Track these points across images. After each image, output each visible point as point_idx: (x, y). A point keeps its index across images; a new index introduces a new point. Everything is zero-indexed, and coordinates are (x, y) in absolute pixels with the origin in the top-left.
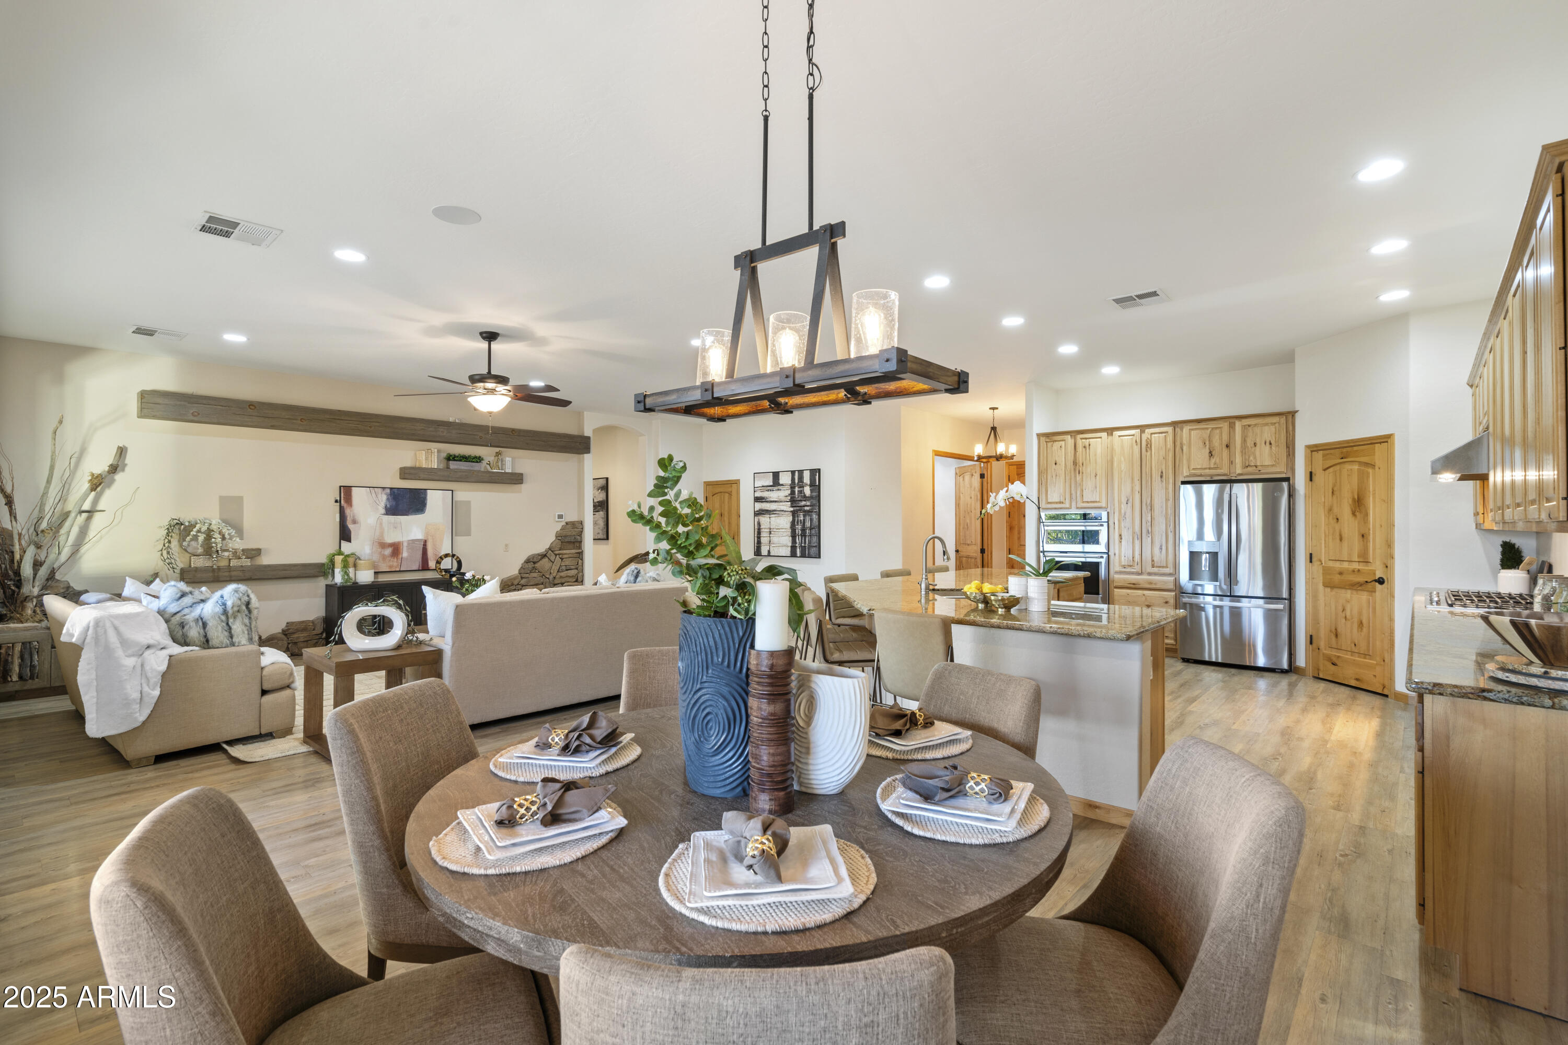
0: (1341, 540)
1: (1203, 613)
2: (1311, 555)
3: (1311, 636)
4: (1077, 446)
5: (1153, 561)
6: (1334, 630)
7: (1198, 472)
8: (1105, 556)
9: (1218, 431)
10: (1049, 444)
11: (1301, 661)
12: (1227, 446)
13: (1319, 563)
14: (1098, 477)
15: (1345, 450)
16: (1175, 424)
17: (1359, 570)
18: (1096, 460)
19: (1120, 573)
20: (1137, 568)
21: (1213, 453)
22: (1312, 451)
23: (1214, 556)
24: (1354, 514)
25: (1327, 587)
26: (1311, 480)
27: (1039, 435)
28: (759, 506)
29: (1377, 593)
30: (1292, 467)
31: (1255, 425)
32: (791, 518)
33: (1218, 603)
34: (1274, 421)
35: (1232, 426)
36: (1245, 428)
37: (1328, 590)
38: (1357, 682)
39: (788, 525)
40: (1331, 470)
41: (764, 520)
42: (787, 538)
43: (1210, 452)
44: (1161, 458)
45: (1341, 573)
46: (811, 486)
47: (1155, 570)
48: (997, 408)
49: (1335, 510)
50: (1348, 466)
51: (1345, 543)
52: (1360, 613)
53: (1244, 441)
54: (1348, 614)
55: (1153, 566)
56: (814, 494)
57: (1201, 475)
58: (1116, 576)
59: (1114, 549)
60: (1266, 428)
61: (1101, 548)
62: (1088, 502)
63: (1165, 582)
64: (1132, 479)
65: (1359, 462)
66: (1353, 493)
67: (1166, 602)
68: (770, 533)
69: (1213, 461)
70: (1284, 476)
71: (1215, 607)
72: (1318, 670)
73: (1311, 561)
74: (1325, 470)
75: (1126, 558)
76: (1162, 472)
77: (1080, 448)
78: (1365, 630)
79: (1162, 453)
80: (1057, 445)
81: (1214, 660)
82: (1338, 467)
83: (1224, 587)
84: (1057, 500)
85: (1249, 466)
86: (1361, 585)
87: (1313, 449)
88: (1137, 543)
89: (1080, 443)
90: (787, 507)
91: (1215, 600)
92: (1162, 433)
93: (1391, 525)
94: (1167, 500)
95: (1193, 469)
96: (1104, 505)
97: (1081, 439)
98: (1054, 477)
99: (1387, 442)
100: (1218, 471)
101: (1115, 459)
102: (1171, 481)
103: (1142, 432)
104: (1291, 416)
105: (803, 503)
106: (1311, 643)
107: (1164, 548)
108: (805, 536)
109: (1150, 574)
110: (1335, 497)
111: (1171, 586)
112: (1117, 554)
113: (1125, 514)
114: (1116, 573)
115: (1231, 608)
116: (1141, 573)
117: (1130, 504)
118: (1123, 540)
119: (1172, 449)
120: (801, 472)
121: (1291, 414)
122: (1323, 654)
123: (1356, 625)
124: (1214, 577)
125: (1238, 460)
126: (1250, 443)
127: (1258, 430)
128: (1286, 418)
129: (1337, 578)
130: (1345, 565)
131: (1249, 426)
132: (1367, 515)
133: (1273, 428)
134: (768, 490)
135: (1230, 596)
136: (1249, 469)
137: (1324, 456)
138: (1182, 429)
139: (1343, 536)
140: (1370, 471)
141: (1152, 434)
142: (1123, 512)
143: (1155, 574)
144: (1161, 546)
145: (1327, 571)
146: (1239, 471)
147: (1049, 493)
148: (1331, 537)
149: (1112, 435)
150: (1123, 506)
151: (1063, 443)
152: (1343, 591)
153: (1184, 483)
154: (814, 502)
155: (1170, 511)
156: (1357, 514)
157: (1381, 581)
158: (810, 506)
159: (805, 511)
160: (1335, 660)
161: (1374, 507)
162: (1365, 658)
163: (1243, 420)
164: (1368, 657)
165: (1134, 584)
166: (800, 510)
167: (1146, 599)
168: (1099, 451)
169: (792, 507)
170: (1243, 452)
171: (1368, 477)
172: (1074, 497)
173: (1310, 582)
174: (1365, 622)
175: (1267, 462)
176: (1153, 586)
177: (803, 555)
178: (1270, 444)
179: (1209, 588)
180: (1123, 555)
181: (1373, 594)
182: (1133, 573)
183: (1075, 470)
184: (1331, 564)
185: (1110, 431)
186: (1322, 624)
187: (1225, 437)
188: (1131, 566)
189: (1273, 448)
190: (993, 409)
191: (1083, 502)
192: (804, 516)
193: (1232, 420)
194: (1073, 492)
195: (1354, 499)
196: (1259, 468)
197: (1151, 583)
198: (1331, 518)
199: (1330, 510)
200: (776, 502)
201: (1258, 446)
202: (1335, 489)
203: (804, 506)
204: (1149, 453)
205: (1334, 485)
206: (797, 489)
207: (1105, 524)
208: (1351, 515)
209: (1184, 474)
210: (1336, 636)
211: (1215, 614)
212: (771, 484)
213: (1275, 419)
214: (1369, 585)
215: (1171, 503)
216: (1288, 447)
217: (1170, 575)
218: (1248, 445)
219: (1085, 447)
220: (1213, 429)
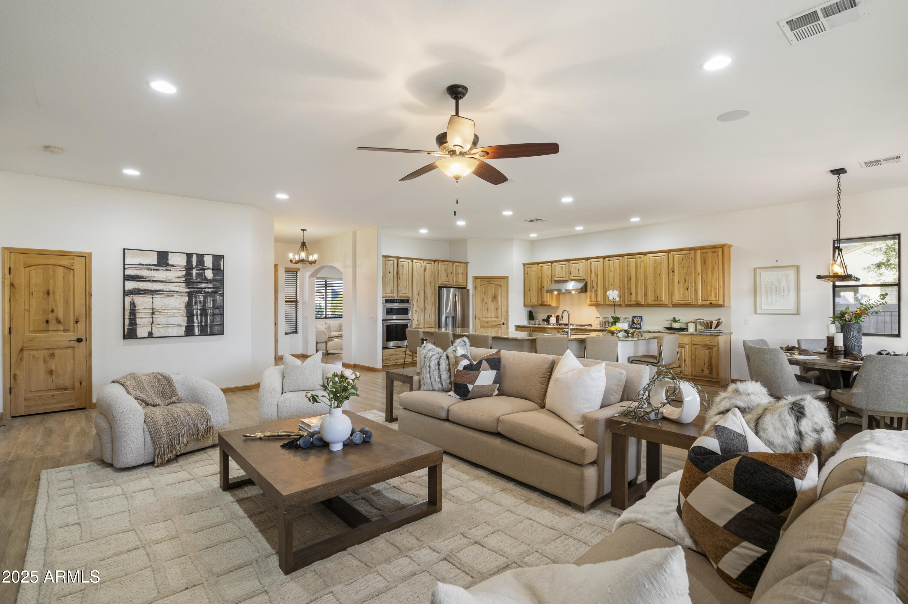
2: (475, 317)
4: (399, 265)
5: (427, 322)
7: (444, 283)
8: (410, 321)
9: (449, 266)
10: (387, 262)
12: (452, 273)
13: (479, 319)
14: (407, 281)
15: (489, 279)
16: (433, 261)
17: (494, 321)
18: (406, 273)
20: (422, 326)
22: (473, 279)
24: (493, 301)
25: (482, 327)
26: (475, 289)
27: (383, 256)
28: (130, 285)
29: (502, 328)
30: (467, 284)
32: (186, 299)
35: (452, 265)
36: (456, 266)
39: (183, 306)
40: (483, 286)
41: (142, 302)
42: (181, 318)
43: (447, 275)
44: (430, 275)
45: (488, 323)
46: (213, 270)
47: (428, 326)
48: (306, 230)
49: (485, 300)
50: (490, 285)
51: (489, 312)
53: (456, 271)
55: (427, 324)
56: (218, 278)
62: (403, 294)
65: (495, 284)
66: (492, 294)
68: (153, 313)
69: (447, 278)
70: (465, 287)
73: (475, 319)
74: (481, 286)
75: (418, 321)
76: (430, 282)
79: (430, 273)
80: (390, 263)
82: (486, 285)
84: (390, 292)
86: (496, 326)
87: (476, 278)
88: (422, 314)
89: (400, 263)
90: (182, 287)
92: (430, 263)
93: (507, 305)
95: (442, 281)
96: (409, 295)
97: (400, 261)
98: (389, 280)
99: (506, 279)
101: (414, 273)
103: (423, 262)
104: (466, 264)
105: (204, 285)
108: (206, 315)
110: (485, 295)
112: (414, 319)
113: (418, 300)
117: (420, 296)
118: (417, 313)
119: (433, 271)
120: (201, 257)
125: (454, 279)
127: (459, 268)
128: (464, 265)
130: (489, 319)
132: (498, 302)
133: (463, 268)
134: (151, 269)
136: (457, 283)
137: (481, 281)
138: (439, 264)
139: (488, 309)
140: (499, 287)
141: (426, 263)
143: (427, 328)
144: (430, 315)
145: (482, 322)
146: (454, 283)
147: (386, 288)
148: (483, 310)
149: (413, 261)
150: (417, 296)
151: (393, 262)
152: (488, 328)
153: (439, 287)
154: (218, 284)
155: (433, 299)
157: (503, 324)
158: (213, 288)
159: (205, 292)
161: (501, 299)
166: (198, 291)
168: (408, 269)
169: (189, 288)
170: (456, 276)
171: (498, 289)
172: (397, 291)
173: (475, 326)
175: (462, 281)
177: (203, 332)
178: (462, 274)
183: (398, 277)
184: (484, 319)
185: (412, 259)
187: (451, 269)
188: (419, 325)
190: (304, 230)
191: (401, 294)
192: (204, 297)
194: (397, 288)
195: (493, 297)
196: (460, 283)
198: (483, 303)
199: (483, 300)
200: (162, 282)
203: (205, 288)
204: (426, 273)
205: (485, 291)
206: (194, 272)
209: (439, 283)
212: (156, 263)
213: (461, 264)
214: (499, 326)
216: (466, 276)
217: (432, 327)
218: (457, 273)
219: (402, 266)
220: (447, 265)
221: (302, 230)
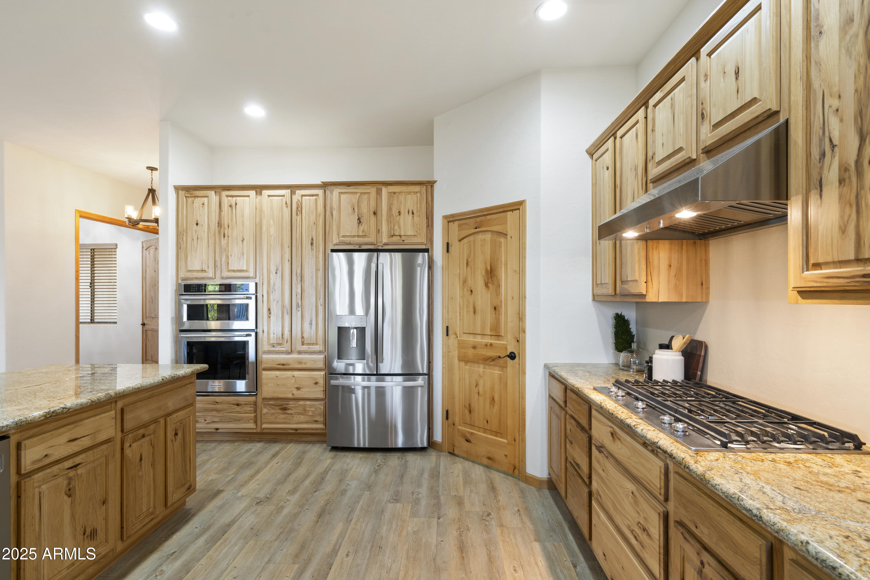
0: (475, 312)
1: (353, 395)
2: (447, 327)
3: (447, 411)
4: (222, 204)
5: (303, 338)
6: (467, 405)
7: (347, 240)
8: (253, 334)
9: (366, 196)
10: (190, 200)
11: (438, 437)
12: (375, 213)
13: (455, 336)
14: (245, 241)
15: (479, 219)
16: (325, 186)
17: (491, 344)
18: (243, 222)
19: (269, 352)
20: (286, 347)
21: (362, 220)
22: (449, 222)
23: (362, 331)
24: (487, 285)
25: (462, 360)
26: (448, 251)
27: (177, 189)
29: (509, 369)
30: (430, 240)
31: (400, 193)
33: (366, 384)
34: (416, 190)
35: (379, 192)
36: (390, 195)
37: (463, 364)
38: (489, 461)
40: (465, 240)
43: (359, 219)
44: (312, 223)
45: (474, 347)
47: (305, 348)
48: (155, 168)
49: (470, 282)
50: (480, 236)
51: (479, 317)
52: (493, 389)
53: (390, 209)
54: (481, 389)
55: (303, 344)
57: (350, 244)
58: (265, 356)
59: (263, 325)
60: (409, 196)
61: (250, 324)
62: (234, 271)
63: (315, 361)
64: (282, 246)
65: (492, 232)
66: (486, 263)
67: (316, 383)
69: (361, 228)
70: (423, 247)
71: (364, 388)
72: (454, 446)
73: (447, 335)
74: (460, 241)
75: (275, 335)
76: (312, 239)
77: (225, 207)
78: (496, 407)
79: (313, 218)
80: (198, 201)
81: (362, 446)
82: (471, 238)
83: (371, 364)
84: (198, 268)
85: (394, 235)
86: (493, 360)
87: (450, 219)
88: (287, 318)
89: (226, 201)
91: (363, 380)
92: (312, 195)
93: (522, 298)
94: (317, 270)
95: (343, 236)
96: (252, 274)
97: (227, 196)
98: (195, 240)
99: (519, 209)
100: (366, 240)
101: (264, 222)
102: (321, 249)
103: (293, 193)
104: (430, 186)
106: (447, 418)
107: (314, 323)
109: (300, 353)
110: (469, 268)
111: (321, 365)
112: (266, 331)
113: (274, 285)
114: (265, 352)
115: (377, 388)
116: (291, 352)
117: (279, 274)
118: (272, 315)
119: (322, 214)
121: (430, 184)
122: (458, 430)
123: (488, 402)
124: (362, 356)
125: (384, 229)
126: (395, 212)
127: (402, 198)
128: (426, 187)
129: (471, 352)
130: (479, 339)
131: (394, 193)
132: (499, 286)
133: (414, 196)
135: (377, 375)
136: (395, 239)
137: (459, 226)
138: (332, 192)
139: (477, 308)
140: (502, 240)
141: (302, 196)
142: (272, 282)
143: (306, 352)
144: (311, 321)
145: (461, 345)
146: (385, 240)
147: (189, 258)
148: (465, 310)
149: (261, 194)
150: (273, 276)
151: (205, 200)
152: (476, 365)
153: (333, 251)
155: (321, 282)
156: (490, 285)
157: (512, 356)
160: (468, 436)
161: (506, 278)
162: (496, 436)
163: (389, 187)
164: (499, 435)
165: (283, 365)
167: (295, 381)
168: (247, 212)
170: (389, 221)
171: (500, 246)
172: (218, 264)
173: (446, 355)
174: (496, 398)
175: (410, 232)
176: (303, 366)
178: (413, 213)
179: (359, 367)
180: (272, 332)
181: (505, 369)
182: (282, 353)
183: (219, 232)
184: (465, 338)
185: (259, 189)
186: (457, 399)
187: (373, 203)
188: (280, 344)
189: (415, 218)
190: (151, 167)
191: (229, 271)
193: (379, 186)
194: (218, 259)
195: (487, 270)
196: (403, 238)
197: (300, 363)
198: (465, 290)
199: (465, 282)
201: (402, 214)
202: (469, 260)
204: (299, 217)
205: (469, 256)
207: (254, 297)
208: (484, 287)
209: (334, 241)
210: (470, 412)
211: (363, 394)
213: (417, 188)
214: (501, 361)
215: (321, 273)
216: (427, 218)
217: (320, 352)
218: (393, 213)
219: (231, 206)
220: (361, 193)
221: (148, 168)
